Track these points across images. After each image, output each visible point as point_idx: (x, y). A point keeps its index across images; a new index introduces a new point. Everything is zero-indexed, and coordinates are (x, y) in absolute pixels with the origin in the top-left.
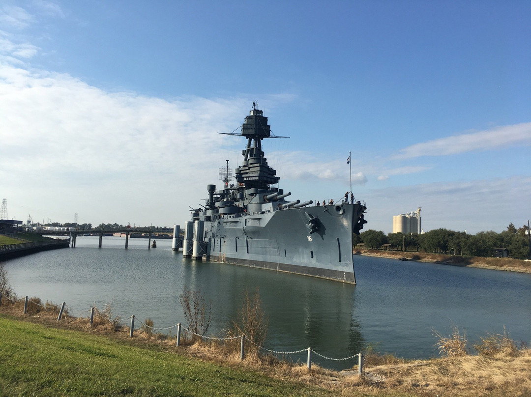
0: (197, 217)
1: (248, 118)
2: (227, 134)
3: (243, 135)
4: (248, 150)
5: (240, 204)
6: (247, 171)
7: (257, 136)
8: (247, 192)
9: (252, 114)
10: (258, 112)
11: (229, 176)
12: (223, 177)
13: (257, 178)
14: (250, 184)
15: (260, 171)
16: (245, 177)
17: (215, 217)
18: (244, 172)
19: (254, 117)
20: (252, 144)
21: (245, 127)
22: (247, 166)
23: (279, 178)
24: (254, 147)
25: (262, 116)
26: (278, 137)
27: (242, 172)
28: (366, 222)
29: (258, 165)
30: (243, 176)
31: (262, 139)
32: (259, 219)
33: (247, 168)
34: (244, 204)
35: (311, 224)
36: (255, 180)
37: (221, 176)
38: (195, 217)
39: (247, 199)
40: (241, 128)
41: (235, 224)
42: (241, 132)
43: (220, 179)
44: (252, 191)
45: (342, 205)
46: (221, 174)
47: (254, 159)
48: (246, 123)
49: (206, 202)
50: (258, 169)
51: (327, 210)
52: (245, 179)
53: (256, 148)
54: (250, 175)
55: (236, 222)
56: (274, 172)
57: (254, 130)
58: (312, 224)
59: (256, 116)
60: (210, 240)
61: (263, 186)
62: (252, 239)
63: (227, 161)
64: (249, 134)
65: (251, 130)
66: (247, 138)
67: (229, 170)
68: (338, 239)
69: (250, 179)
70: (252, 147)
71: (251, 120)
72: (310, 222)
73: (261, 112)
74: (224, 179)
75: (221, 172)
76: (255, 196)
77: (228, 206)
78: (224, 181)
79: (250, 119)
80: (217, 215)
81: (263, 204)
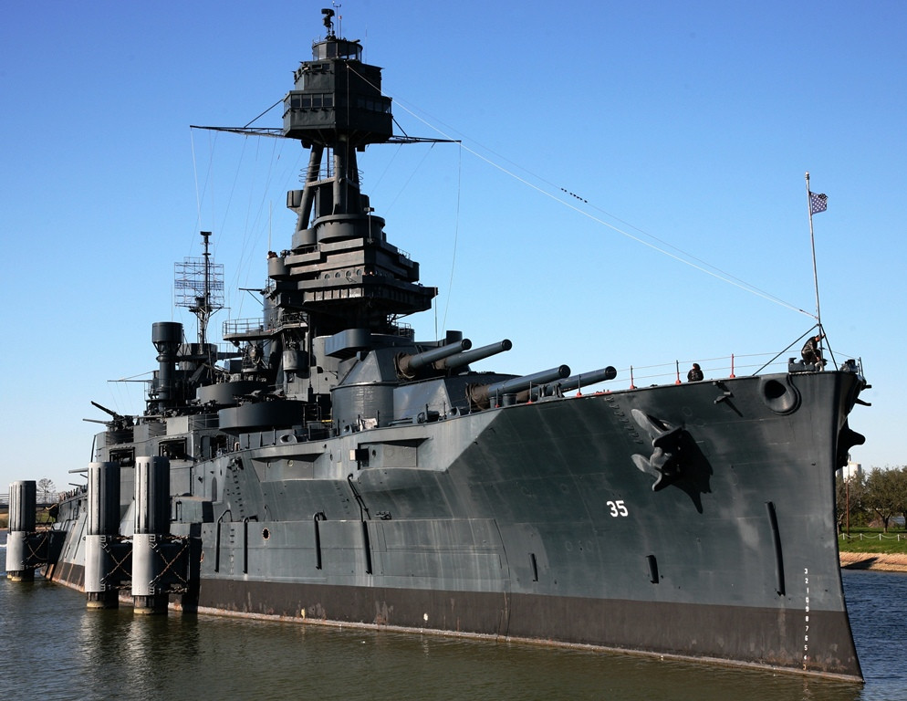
0: (124, 446)
1: (311, 70)
2: (230, 130)
3: (292, 134)
4: (312, 191)
5: (297, 391)
6: (316, 267)
7: (343, 139)
8: (321, 345)
9: (323, 57)
10: (343, 48)
11: (212, 292)
12: (190, 296)
13: (356, 294)
14: (329, 317)
15: (369, 264)
16: (310, 290)
17: (207, 442)
18: (304, 270)
19: (332, 67)
20: (323, 165)
21: (297, 104)
22: (311, 250)
23: (432, 292)
24: (333, 178)
25: (357, 64)
26: (416, 140)
27: (295, 271)
28: (860, 440)
29: (359, 242)
30: (303, 285)
31: (362, 149)
32: (416, 443)
33: (316, 256)
34: (311, 390)
35: (657, 451)
36: (348, 300)
37: (181, 292)
38: (116, 447)
39: (320, 370)
40: (282, 108)
41: (305, 465)
42: (284, 124)
43: (178, 304)
44: (348, 338)
45: (790, 378)
46: (181, 284)
47: (341, 221)
48: (301, 86)
49: (148, 386)
50: (359, 257)
51: (726, 400)
52: (309, 298)
53: (342, 185)
54: (332, 281)
55: (313, 458)
56: (413, 270)
57: (332, 115)
58: (664, 452)
59: (339, 64)
60: (195, 529)
61: (376, 323)
62: (387, 517)
63: (206, 234)
64: (314, 131)
65: (321, 114)
66: (306, 145)
67: (211, 271)
68: (771, 506)
69: (328, 296)
70: (323, 178)
71: (320, 75)
72: (656, 445)
73: (355, 47)
74: (194, 303)
75: (180, 277)
76: (363, 358)
77: (254, 400)
78: (193, 310)
79: (314, 74)
80: (215, 433)
81: (397, 386)
